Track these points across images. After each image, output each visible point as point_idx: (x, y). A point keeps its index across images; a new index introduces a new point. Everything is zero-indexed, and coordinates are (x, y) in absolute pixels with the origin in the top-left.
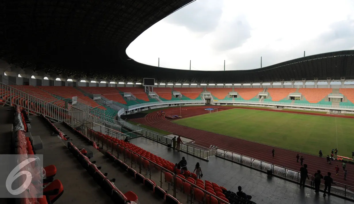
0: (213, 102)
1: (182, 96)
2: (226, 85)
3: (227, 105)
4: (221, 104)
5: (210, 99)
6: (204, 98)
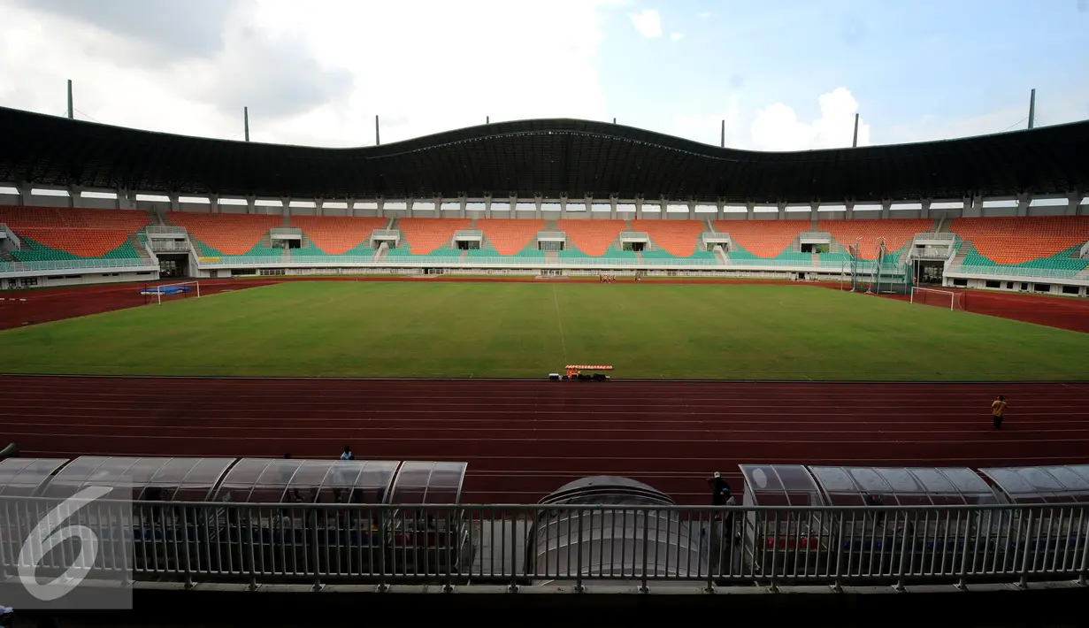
0: (200, 264)
1: (17, 242)
2: (258, 203)
3: (262, 273)
4: (235, 271)
5: (186, 256)
6: (151, 253)
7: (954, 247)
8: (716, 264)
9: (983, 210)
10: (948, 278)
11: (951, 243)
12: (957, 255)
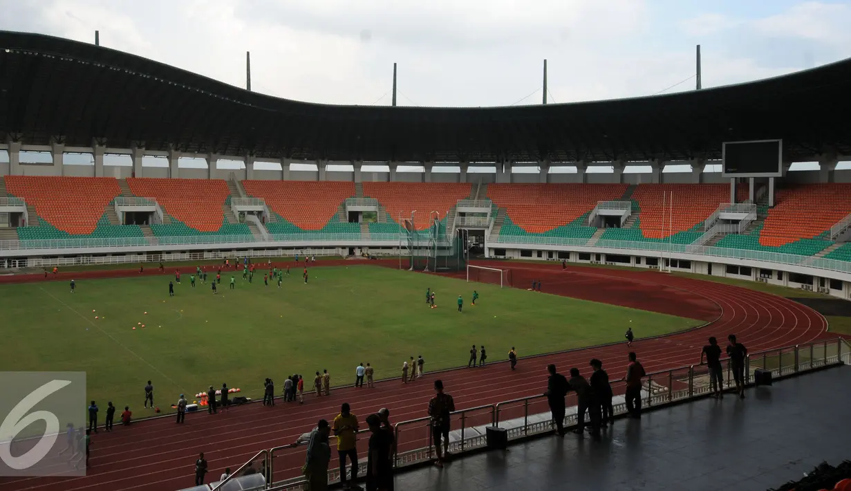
7: (492, 215)
8: (253, 240)
9: (513, 175)
10: (490, 249)
11: (488, 210)
12: (496, 224)
